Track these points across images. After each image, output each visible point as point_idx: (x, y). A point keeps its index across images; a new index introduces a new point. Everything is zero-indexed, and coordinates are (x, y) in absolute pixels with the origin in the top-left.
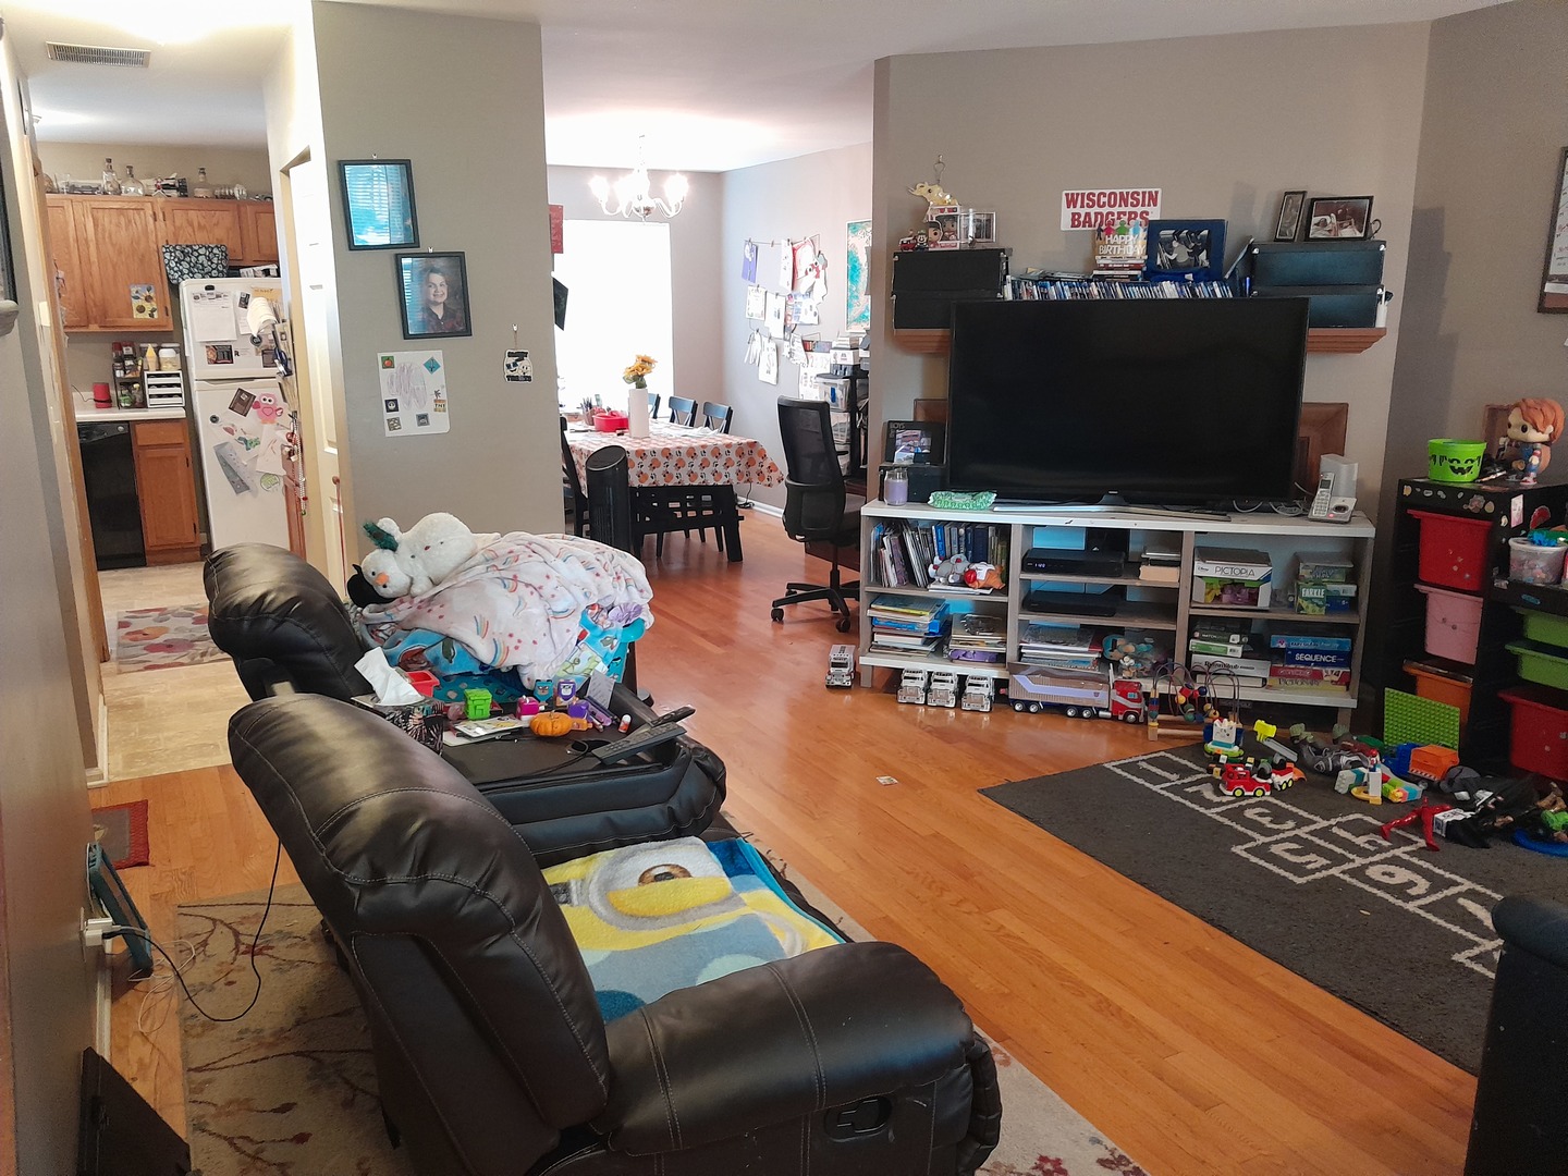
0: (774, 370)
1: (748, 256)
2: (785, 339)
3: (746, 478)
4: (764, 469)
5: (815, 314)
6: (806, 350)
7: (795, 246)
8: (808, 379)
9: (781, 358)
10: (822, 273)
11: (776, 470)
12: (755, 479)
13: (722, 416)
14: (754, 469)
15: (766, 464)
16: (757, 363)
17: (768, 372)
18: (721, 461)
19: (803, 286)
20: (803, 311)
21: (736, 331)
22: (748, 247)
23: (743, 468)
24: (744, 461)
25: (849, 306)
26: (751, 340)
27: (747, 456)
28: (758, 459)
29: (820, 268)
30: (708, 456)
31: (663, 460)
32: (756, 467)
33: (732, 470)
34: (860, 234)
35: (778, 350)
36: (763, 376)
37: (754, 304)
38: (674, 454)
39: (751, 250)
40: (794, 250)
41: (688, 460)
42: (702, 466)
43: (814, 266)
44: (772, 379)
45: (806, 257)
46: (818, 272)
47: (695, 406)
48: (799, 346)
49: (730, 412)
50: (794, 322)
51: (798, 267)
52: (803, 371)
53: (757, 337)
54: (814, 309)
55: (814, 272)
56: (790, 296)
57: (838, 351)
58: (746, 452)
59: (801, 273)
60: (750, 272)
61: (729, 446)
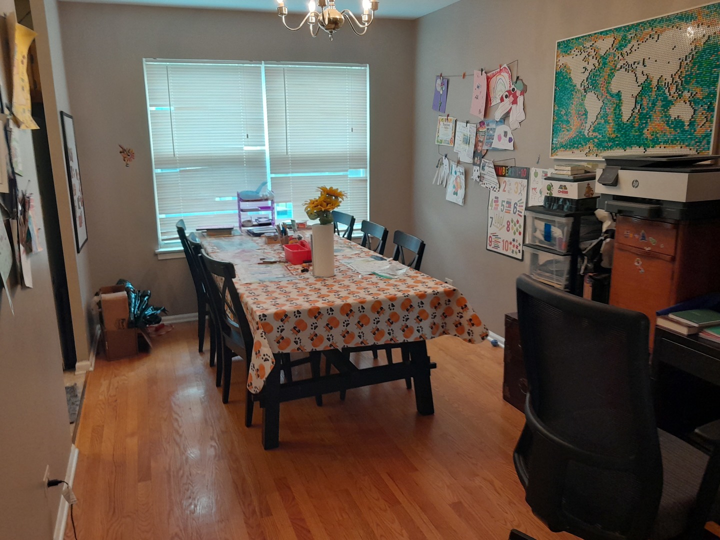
0: (461, 192)
1: (439, 89)
2: (474, 164)
3: (441, 330)
4: (464, 321)
5: (510, 140)
6: (498, 175)
7: (489, 75)
8: (500, 203)
9: (470, 182)
10: (520, 99)
11: (479, 324)
12: (453, 330)
13: (414, 248)
14: (451, 320)
15: (468, 315)
16: (444, 185)
17: (456, 193)
18: (413, 315)
19: (498, 114)
20: (496, 138)
21: (426, 156)
22: (439, 82)
23: (438, 320)
24: (440, 312)
25: (554, 132)
26: (439, 164)
27: (444, 306)
28: (457, 309)
29: (518, 93)
30: (398, 310)
31: (342, 318)
32: (454, 318)
33: (426, 324)
34: (575, 52)
35: (466, 174)
36: (450, 197)
37: (444, 132)
38: (355, 310)
39: (442, 84)
40: (488, 79)
41: (372, 316)
42: (390, 322)
43: (511, 93)
44: (459, 199)
45: (502, 84)
46: (516, 98)
47: (386, 233)
48: (490, 171)
49: (422, 246)
50: (485, 148)
51: (492, 95)
52: (493, 195)
53: (446, 161)
54: (509, 135)
55: (511, 98)
56: (482, 123)
57: (553, 182)
58: (442, 302)
59: (495, 101)
60: (440, 105)
61: (422, 296)
